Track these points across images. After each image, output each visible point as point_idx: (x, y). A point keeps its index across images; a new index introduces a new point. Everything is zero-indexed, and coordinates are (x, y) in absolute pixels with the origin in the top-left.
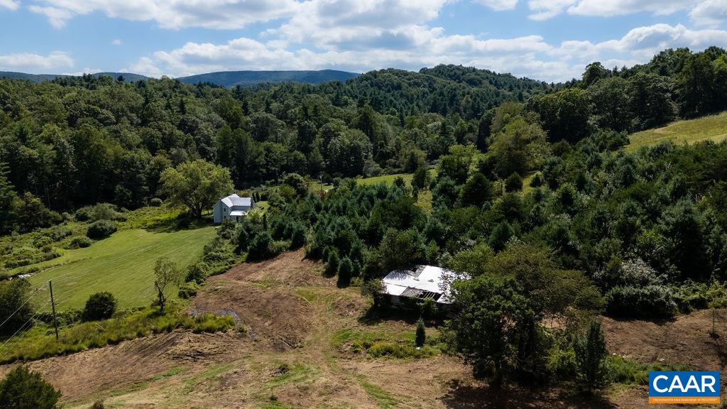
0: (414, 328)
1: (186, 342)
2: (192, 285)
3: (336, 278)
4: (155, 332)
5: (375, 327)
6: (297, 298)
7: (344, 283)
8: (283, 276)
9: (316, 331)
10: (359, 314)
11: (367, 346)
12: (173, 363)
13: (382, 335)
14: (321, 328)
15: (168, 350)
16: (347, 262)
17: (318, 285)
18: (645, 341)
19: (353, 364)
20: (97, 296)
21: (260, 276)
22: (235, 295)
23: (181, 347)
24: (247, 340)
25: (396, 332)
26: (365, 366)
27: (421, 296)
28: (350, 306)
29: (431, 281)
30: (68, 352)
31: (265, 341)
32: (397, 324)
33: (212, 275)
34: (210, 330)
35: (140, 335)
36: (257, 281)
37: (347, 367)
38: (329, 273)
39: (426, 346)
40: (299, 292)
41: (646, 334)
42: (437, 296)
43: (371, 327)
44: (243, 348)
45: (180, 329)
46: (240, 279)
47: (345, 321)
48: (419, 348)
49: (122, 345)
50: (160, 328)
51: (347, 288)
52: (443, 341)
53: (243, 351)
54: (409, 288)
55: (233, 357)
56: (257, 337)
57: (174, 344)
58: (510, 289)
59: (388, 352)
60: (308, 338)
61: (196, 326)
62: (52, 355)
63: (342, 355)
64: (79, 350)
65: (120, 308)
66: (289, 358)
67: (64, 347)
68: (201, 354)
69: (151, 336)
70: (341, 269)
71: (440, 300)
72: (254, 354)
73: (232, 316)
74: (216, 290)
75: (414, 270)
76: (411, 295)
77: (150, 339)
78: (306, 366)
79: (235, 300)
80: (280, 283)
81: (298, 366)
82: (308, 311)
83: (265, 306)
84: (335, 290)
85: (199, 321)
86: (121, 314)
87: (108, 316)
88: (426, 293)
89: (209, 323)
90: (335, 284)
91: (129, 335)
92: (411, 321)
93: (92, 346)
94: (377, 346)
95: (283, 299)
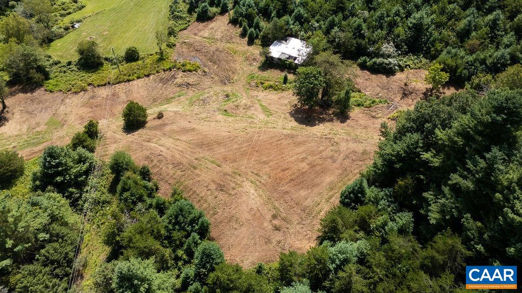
0: (283, 74)
1: (180, 78)
2: (172, 39)
3: (247, 39)
4: (164, 71)
5: (266, 72)
6: (228, 52)
7: (251, 42)
8: (218, 35)
9: (239, 73)
10: (259, 64)
11: (262, 84)
12: (178, 89)
13: (269, 77)
14: (241, 72)
15: (173, 82)
16: (252, 32)
17: (238, 43)
18: (378, 86)
19: (256, 93)
20: (130, 49)
21: (206, 34)
22: (196, 48)
23: (179, 80)
24: (208, 77)
25: (275, 75)
26: (262, 94)
27: (288, 58)
28: (254, 59)
29: (294, 48)
30: (129, 81)
31: (216, 78)
32: (276, 71)
33: (180, 31)
34: (190, 71)
35: (158, 72)
36: (205, 38)
37: (253, 94)
38: (243, 35)
39: (288, 84)
40: (228, 48)
41: (380, 82)
42: (295, 58)
43: (264, 72)
44: (207, 82)
45: (175, 69)
46: (196, 34)
47: (252, 68)
48: (284, 85)
49: (151, 77)
50: (166, 68)
51: (253, 46)
52: (295, 82)
53: (208, 83)
54: (283, 53)
55: (204, 87)
56: (212, 76)
57: (175, 78)
58: (319, 75)
59: (271, 87)
60: (236, 78)
61: (183, 68)
62: (122, 82)
63: (251, 88)
64: (133, 80)
65: (142, 54)
66: (228, 89)
67: (126, 78)
68: (189, 84)
69: (163, 73)
70: (249, 35)
71: (296, 62)
72: (213, 86)
73: (198, 62)
74: (185, 42)
75: (286, 41)
76: (283, 57)
77: (162, 75)
78: (237, 94)
79: (197, 50)
80: (218, 40)
81: (233, 94)
82: (234, 61)
83: (213, 56)
84: (247, 47)
85: (183, 65)
86: (143, 58)
87: (137, 60)
88: (290, 57)
89: (188, 67)
90: (246, 43)
91: (153, 72)
92: (282, 71)
93: (138, 78)
94: (267, 84)
95: (221, 52)
